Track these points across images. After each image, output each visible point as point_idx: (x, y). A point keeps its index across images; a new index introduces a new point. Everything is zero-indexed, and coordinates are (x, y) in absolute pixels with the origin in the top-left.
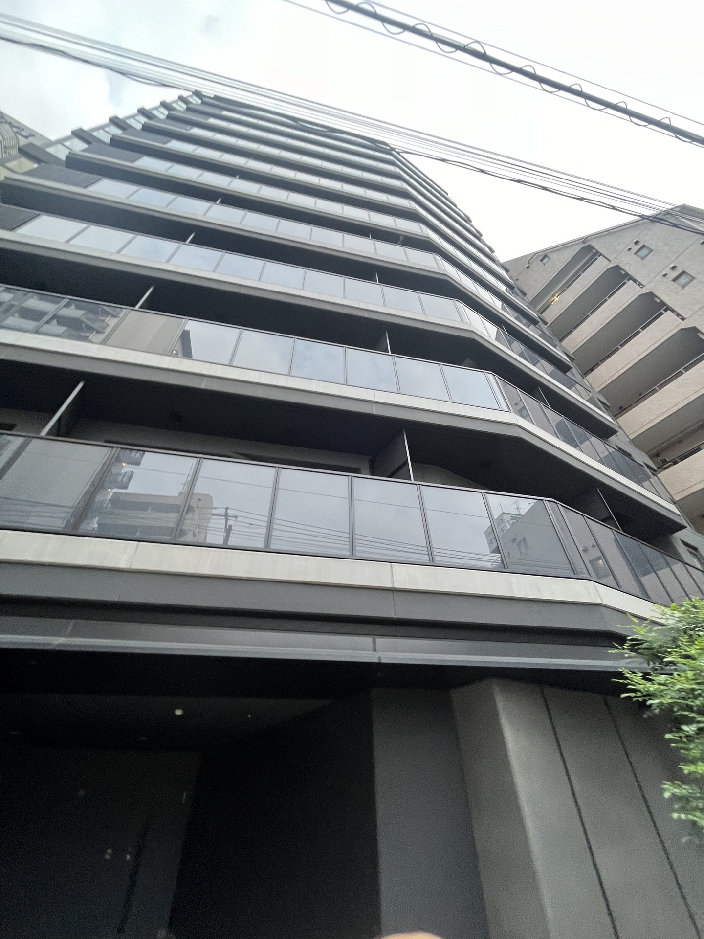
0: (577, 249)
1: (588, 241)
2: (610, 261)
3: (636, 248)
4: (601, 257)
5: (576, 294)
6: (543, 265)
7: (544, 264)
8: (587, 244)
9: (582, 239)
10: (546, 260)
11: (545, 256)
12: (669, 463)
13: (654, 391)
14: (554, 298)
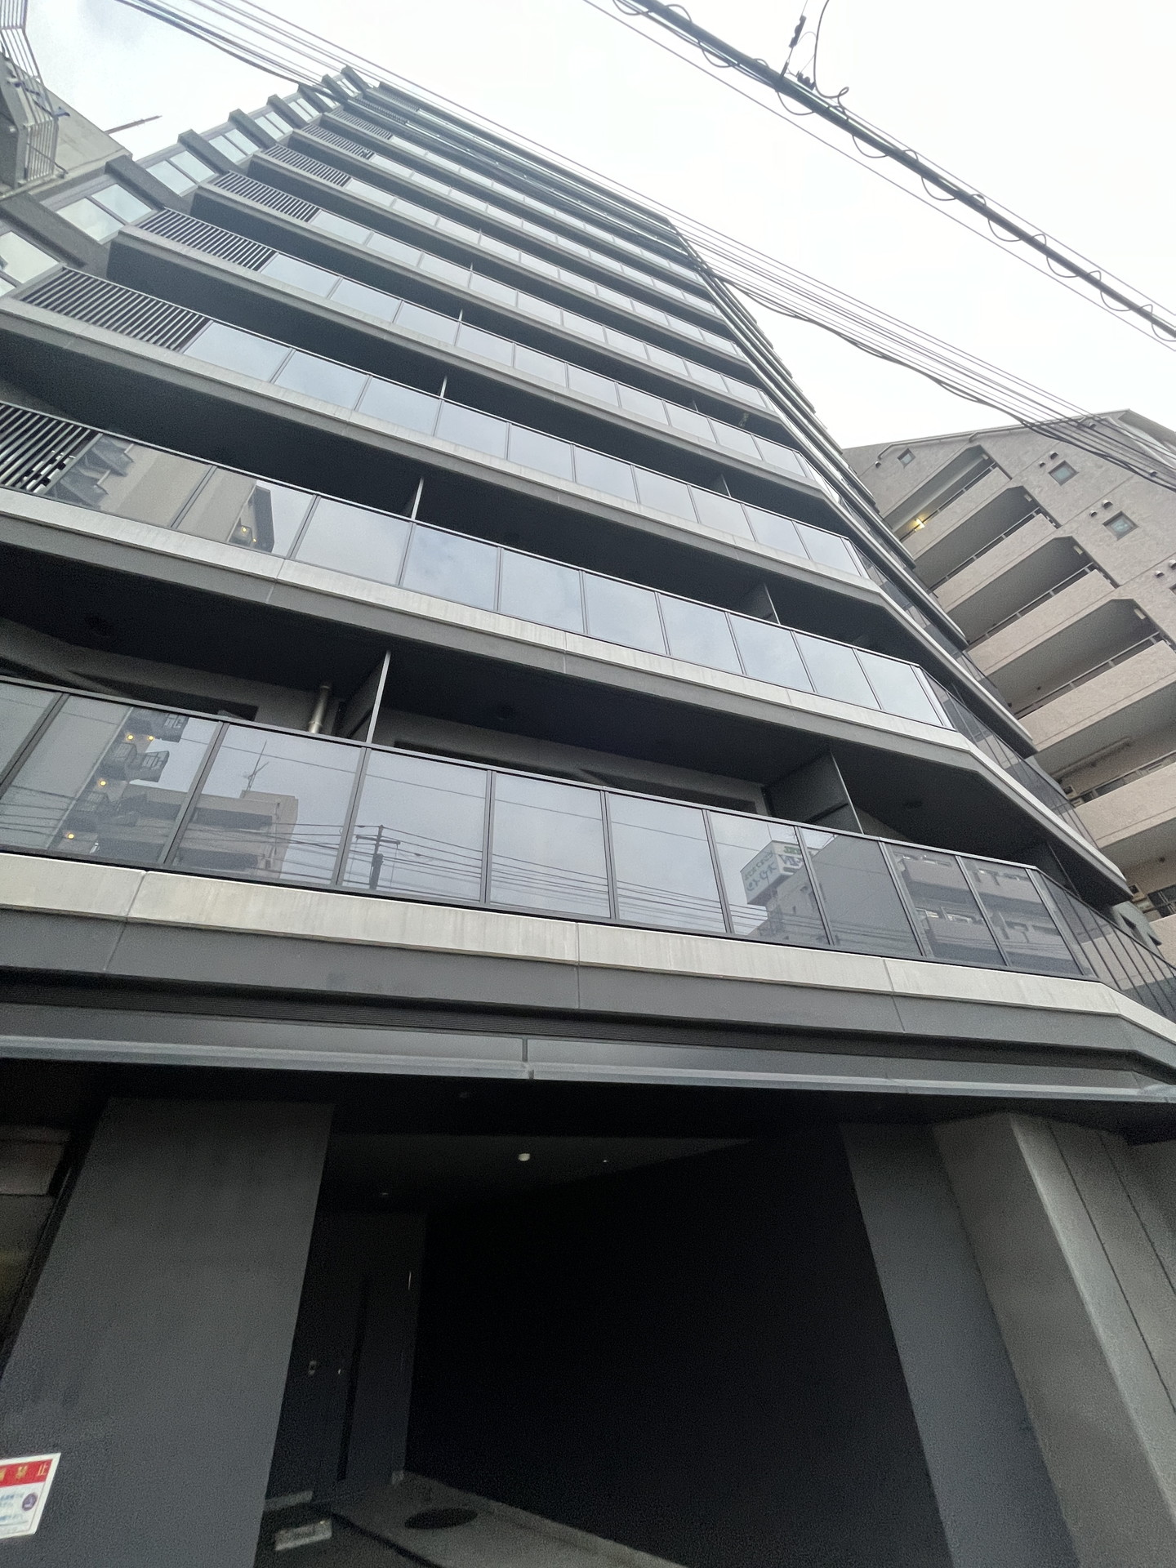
0: (959, 449)
1: (977, 439)
2: (1011, 478)
3: (1051, 465)
4: (997, 468)
5: (954, 522)
6: (902, 466)
7: (905, 465)
8: (976, 444)
9: (970, 434)
10: (907, 458)
11: (908, 452)
12: (1074, 794)
13: (1067, 689)
14: (918, 522)
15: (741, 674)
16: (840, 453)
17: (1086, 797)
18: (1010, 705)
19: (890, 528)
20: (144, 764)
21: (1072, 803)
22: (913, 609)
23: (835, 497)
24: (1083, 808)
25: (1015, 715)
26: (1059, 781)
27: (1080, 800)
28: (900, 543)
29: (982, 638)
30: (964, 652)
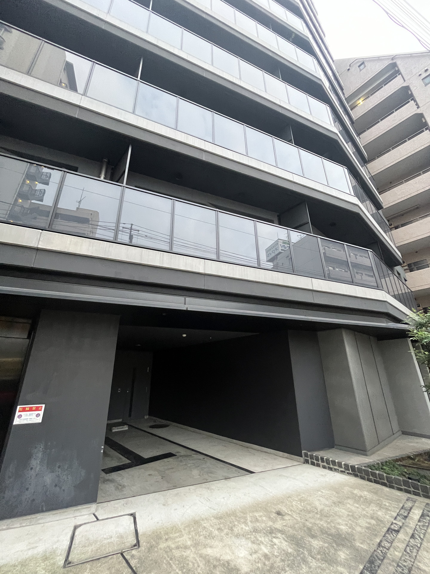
0: (387, 63)
1: (396, 58)
2: (405, 81)
3: (424, 75)
4: (400, 75)
5: (376, 102)
6: (359, 70)
7: (361, 70)
8: (394, 61)
9: (393, 55)
10: (362, 66)
11: (363, 63)
12: (392, 226)
13: (402, 183)
14: (360, 101)
15: (275, 165)
16: (333, 61)
17: (396, 228)
18: (378, 189)
19: (348, 103)
20: (36, 194)
21: (391, 229)
22: (350, 143)
23: (327, 84)
24: (394, 232)
25: (379, 193)
26: (388, 221)
27: (394, 229)
28: (350, 111)
29: (374, 159)
30: (365, 164)
